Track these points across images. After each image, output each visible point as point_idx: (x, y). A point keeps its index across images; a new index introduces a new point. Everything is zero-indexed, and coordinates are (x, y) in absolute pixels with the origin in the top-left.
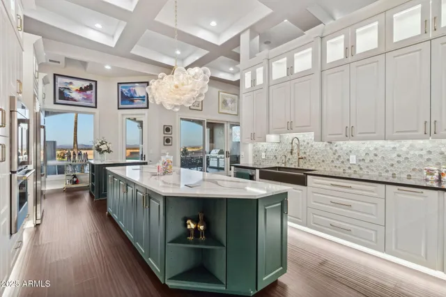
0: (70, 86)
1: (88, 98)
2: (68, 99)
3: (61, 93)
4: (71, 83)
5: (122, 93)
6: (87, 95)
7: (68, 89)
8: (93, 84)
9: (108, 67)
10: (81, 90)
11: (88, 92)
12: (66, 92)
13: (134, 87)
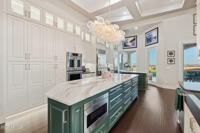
0: (127, 41)
1: (133, 44)
2: (127, 46)
3: (125, 44)
4: (128, 40)
5: (147, 37)
6: (133, 43)
7: (127, 42)
8: (136, 37)
9: (136, 28)
10: (131, 41)
11: (134, 41)
12: (126, 43)
13: (151, 33)
